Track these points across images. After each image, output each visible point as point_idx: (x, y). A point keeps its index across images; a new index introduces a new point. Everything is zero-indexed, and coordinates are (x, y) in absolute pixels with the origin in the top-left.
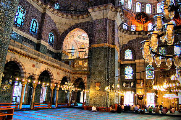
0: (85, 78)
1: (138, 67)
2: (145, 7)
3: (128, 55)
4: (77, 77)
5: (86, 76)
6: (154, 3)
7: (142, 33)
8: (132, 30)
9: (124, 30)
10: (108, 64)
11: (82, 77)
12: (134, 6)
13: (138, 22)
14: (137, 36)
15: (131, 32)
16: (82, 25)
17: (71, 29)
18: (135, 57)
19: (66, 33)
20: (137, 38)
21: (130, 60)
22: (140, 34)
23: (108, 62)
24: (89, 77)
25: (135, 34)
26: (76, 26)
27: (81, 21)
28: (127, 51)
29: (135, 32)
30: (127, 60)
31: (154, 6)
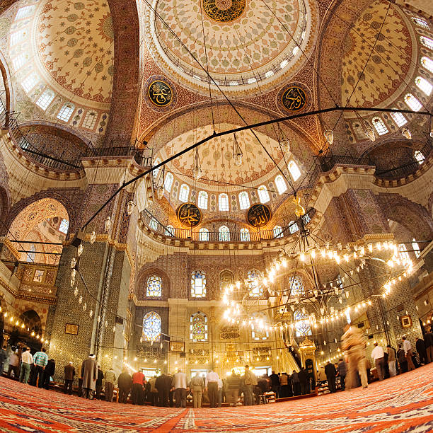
0: (44, 311)
1: (174, 314)
2: (197, 197)
3: (155, 289)
4: (26, 307)
5: (46, 307)
6: (213, 193)
7: (187, 243)
8: (167, 234)
9: (149, 231)
10: (104, 284)
11: (35, 309)
12: (176, 189)
13: (182, 221)
14: (177, 249)
15: (164, 238)
16: (62, 192)
17: (37, 197)
18: (167, 295)
19: (24, 203)
20: (176, 254)
21: (157, 299)
22: (182, 244)
23: (105, 279)
24: (53, 311)
25: (172, 243)
26: (50, 193)
27: (60, 184)
28: (152, 278)
29: (173, 239)
30: (152, 299)
31: (213, 198)
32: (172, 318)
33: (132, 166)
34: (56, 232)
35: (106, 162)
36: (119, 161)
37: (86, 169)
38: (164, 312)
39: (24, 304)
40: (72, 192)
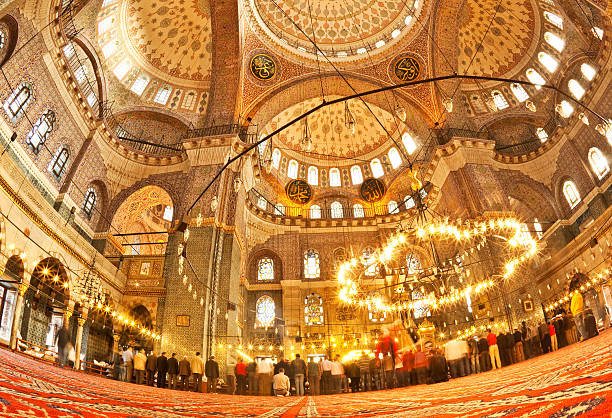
0: (154, 305)
1: (287, 296)
2: (307, 172)
3: (267, 271)
4: (134, 302)
5: (155, 299)
6: (324, 168)
7: (298, 221)
8: (277, 213)
9: (258, 211)
10: (214, 270)
11: (144, 304)
12: (284, 165)
13: (292, 198)
14: (288, 228)
15: (274, 218)
16: (164, 178)
17: (138, 186)
18: (280, 275)
19: (125, 194)
20: (287, 233)
21: (269, 282)
22: (293, 223)
23: (214, 264)
24: (162, 304)
25: (283, 222)
26: (152, 180)
27: (162, 170)
28: (263, 260)
29: (284, 218)
30: (264, 282)
31: (324, 173)
32: (286, 301)
33: (237, 144)
34: (161, 221)
35: (209, 142)
36: (223, 140)
37: (188, 152)
38: (277, 296)
39: (132, 300)
40: (175, 177)
